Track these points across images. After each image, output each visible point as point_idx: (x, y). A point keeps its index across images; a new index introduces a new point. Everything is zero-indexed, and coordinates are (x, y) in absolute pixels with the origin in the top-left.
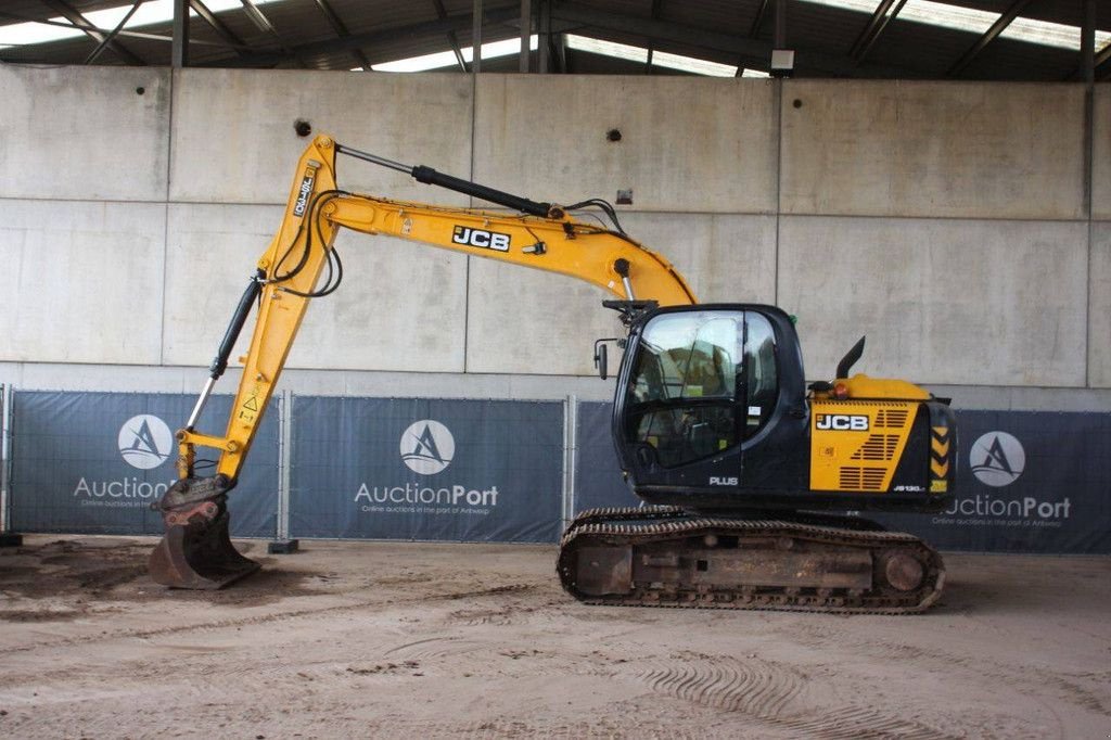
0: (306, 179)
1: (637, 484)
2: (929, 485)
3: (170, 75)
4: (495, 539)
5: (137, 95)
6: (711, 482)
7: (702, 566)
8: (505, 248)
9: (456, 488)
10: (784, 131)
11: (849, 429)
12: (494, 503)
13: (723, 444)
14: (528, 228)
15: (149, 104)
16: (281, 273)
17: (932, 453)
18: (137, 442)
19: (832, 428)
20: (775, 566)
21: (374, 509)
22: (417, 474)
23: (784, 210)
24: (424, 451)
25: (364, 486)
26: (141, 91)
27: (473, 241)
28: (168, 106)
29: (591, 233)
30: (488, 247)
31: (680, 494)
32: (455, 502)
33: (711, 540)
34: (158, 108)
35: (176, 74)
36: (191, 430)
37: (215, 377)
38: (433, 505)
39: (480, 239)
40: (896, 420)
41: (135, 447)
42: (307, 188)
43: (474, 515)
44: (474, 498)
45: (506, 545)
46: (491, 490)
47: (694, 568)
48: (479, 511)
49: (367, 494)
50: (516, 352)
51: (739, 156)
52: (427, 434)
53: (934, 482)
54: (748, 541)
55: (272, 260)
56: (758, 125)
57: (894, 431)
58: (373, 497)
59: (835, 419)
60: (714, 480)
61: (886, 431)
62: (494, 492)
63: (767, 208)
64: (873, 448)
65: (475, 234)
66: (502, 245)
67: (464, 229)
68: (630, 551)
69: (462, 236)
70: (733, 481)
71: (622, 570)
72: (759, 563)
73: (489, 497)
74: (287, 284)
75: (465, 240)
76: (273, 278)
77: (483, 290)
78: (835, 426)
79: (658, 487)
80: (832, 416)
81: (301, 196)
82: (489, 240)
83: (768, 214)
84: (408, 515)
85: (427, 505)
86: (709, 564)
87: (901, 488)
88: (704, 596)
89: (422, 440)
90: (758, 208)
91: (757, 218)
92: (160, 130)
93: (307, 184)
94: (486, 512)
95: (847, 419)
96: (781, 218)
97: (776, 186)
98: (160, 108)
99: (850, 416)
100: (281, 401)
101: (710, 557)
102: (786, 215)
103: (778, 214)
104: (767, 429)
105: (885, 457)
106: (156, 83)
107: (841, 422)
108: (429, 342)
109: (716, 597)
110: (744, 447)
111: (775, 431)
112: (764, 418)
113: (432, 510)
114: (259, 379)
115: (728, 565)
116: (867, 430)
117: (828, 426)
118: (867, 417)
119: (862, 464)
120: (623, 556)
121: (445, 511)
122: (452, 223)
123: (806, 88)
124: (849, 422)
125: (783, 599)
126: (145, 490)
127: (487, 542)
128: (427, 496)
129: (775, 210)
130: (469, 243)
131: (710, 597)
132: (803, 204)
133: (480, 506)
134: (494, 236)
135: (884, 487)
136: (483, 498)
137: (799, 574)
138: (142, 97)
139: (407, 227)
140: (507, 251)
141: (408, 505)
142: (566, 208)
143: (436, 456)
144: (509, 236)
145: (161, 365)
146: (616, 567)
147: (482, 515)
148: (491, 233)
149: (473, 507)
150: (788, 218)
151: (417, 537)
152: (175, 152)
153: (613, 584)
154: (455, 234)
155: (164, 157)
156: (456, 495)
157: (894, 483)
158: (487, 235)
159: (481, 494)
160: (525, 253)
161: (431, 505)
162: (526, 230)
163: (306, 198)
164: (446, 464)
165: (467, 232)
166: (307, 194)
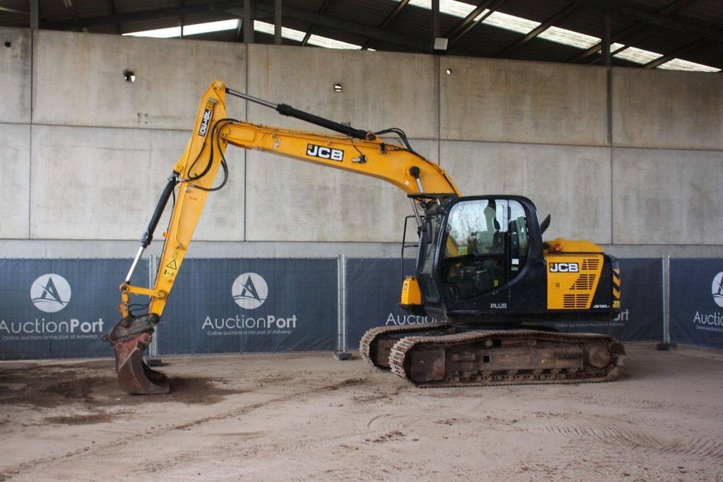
0: (207, 111)
1: (448, 310)
2: (612, 303)
3: (30, 34)
4: (296, 350)
5: (6, 48)
6: (492, 307)
7: (486, 359)
8: (340, 159)
9: (269, 317)
10: (442, 88)
11: (568, 271)
12: (294, 326)
13: (496, 283)
14: (354, 146)
15: (15, 54)
16: (192, 175)
17: (614, 285)
18: (45, 294)
19: (558, 271)
20: (528, 357)
21: (215, 333)
22: (244, 309)
23: (443, 137)
24: (248, 293)
25: (208, 318)
26: (8, 45)
27: (320, 154)
28: (30, 56)
29: (395, 150)
30: (330, 158)
31: (473, 315)
32: (269, 326)
33: (489, 343)
34: (22, 57)
35: (35, 33)
36: (128, 283)
37: (145, 247)
38: (255, 329)
39: (324, 153)
40: (593, 265)
41: (44, 296)
42: (207, 117)
43: (281, 335)
44: (281, 323)
45: (303, 353)
46: (292, 317)
48: (285, 332)
49: (210, 323)
50: (278, 227)
51: (415, 103)
52: (249, 282)
53: (615, 302)
54: (508, 342)
55: (184, 165)
56: (426, 84)
57: (592, 272)
58: (214, 326)
59: (560, 265)
60: (493, 305)
61: (588, 272)
62: (294, 319)
63: (432, 135)
64: (582, 282)
65: (321, 149)
66: (338, 157)
67: (314, 146)
68: (444, 353)
69: (312, 151)
70: (504, 306)
71: (439, 364)
73: (291, 322)
74: (195, 183)
75: (315, 153)
76: (187, 178)
77: (256, 186)
78: (561, 270)
79: (460, 311)
80: (558, 264)
81: (203, 122)
82: (330, 154)
84: (238, 336)
85: (250, 329)
86: (490, 358)
87: (597, 306)
88: (486, 378)
89: (246, 286)
92: (24, 72)
93: (207, 114)
94: (289, 332)
95: (566, 265)
97: (437, 123)
98: (24, 58)
99: (568, 264)
100: (150, 263)
101: (490, 353)
102: (444, 140)
104: (523, 273)
105: (588, 288)
106: (20, 40)
107: (563, 267)
108: (221, 221)
109: (493, 378)
110: (510, 284)
111: (527, 273)
112: (520, 266)
113: (254, 333)
114: (178, 247)
115: (502, 358)
116: (578, 272)
117: (556, 270)
118: (578, 264)
119: (576, 292)
120: (439, 356)
121: (263, 332)
122: (305, 143)
123: (454, 61)
124: (568, 267)
125: (532, 377)
126: (51, 327)
127: (289, 351)
128: (250, 323)
130: (317, 156)
131: (490, 379)
132: (454, 134)
133: (285, 328)
134: (333, 151)
135: (588, 306)
136: (287, 323)
137: (543, 361)
138: (9, 49)
139: (276, 144)
140: (342, 161)
141: (237, 330)
142: (376, 134)
143: (256, 296)
144: (343, 151)
145: (29, 239)
146: (436, 363)
147: (286, 334)
148: (331, 149)
149: (281, 329)
150: (445, 142)
151: (244, 351)
152: (36, 90)
153: (433, 374)
154: (308, 149)
155: (28, 92)
156: (269, 322)
157: (593, 303)
158: (328, 151)
159: (286, 321)
160: (353, 162)
161: (253, 329)
162: (353, 148)
163: (207, 124)
164: (263, 302)
165: (316, 148)
166: (208, 121)
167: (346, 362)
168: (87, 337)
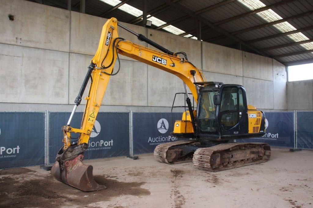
0: (109, 32)
1: (221, 135)
2: (264, 130)
4: (113, 156)
8: (165, 64)
9: (101, 141)
11: (254, 117)
12: (112, 145)
16: (104, 65)
19: (251, 117)
27: (157, 61)
30: (161, 63)
32: (101, 146)
36: (70, 126)
37: (77, 105)
38: (95, 147)
39: (159, 60)
42: (109, 36)
43: (106, 149)
44: (106, 144)
45: (116, 157)
46: (111, 141)
48: (108, 148)
55: (99, 61)
57: (259, 118)
60: (235, 133)
62: (112, 142)
64: (257, 122)
65: (158, 58)
68: (220, 155)
69: (155, 59)
70: (238, 132)
71: (218, 160)
73: (110, 143)
74: (104, 70)
75: (155, 60)
80: (251, 114)
81: (107, 38)
82: (161, 61)
85: (93, 148)
86: (233, 156)
93: (109, 34)
94: (110, 148)
99: (253, 114)
100: (45, 114)
101: (233, 154)
104: (242, 118)
105: (259, 124)
109: (233, 165)
111: (244, 119)
112: (242, 115)
113: (94, 149)
114: (96, 106)
115: (236, 155)
116: (256, 117)
118: (256, 114)
119: (256, 126)
120: (218, 156)
121: (99, 149)
122: (152, 54)
123: (153, 31)
127: (110, 157)
128: (93, 144)
133: (108, 146)
134: (163, 60)
135: (259, 131)
139: (140, 54)
140: (166, 65)
142: (177, 53)
144: (166, 60)
147: (109, 149)
148: (162, 59)
149: (106, 147)
151: (90, 159)
153: (217, 165)
154: (153, 58)
156: (101, 143)
158: (161, 59)
159: (108, 142)
160: (170, 66)
161: (94, 147)
162: (170, 59)
163: (109, 39)
164: (98, 134)
165: (156, 57)
166: (110, 38)
167: (136, 160)
168: (10, 156)
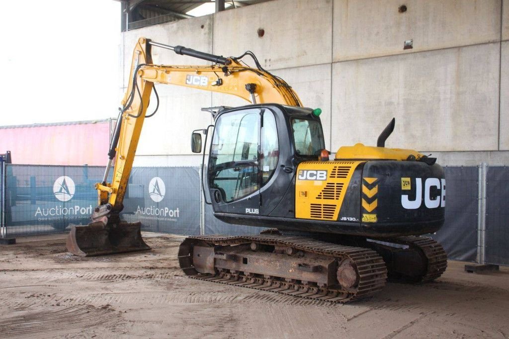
47: (242, 262)
72: (270, 262)
83: (494, 42)
90: (486, 39)
91: (487, 46)
96: (502, 43)
103: (501, 41)
129: (498, 38)
